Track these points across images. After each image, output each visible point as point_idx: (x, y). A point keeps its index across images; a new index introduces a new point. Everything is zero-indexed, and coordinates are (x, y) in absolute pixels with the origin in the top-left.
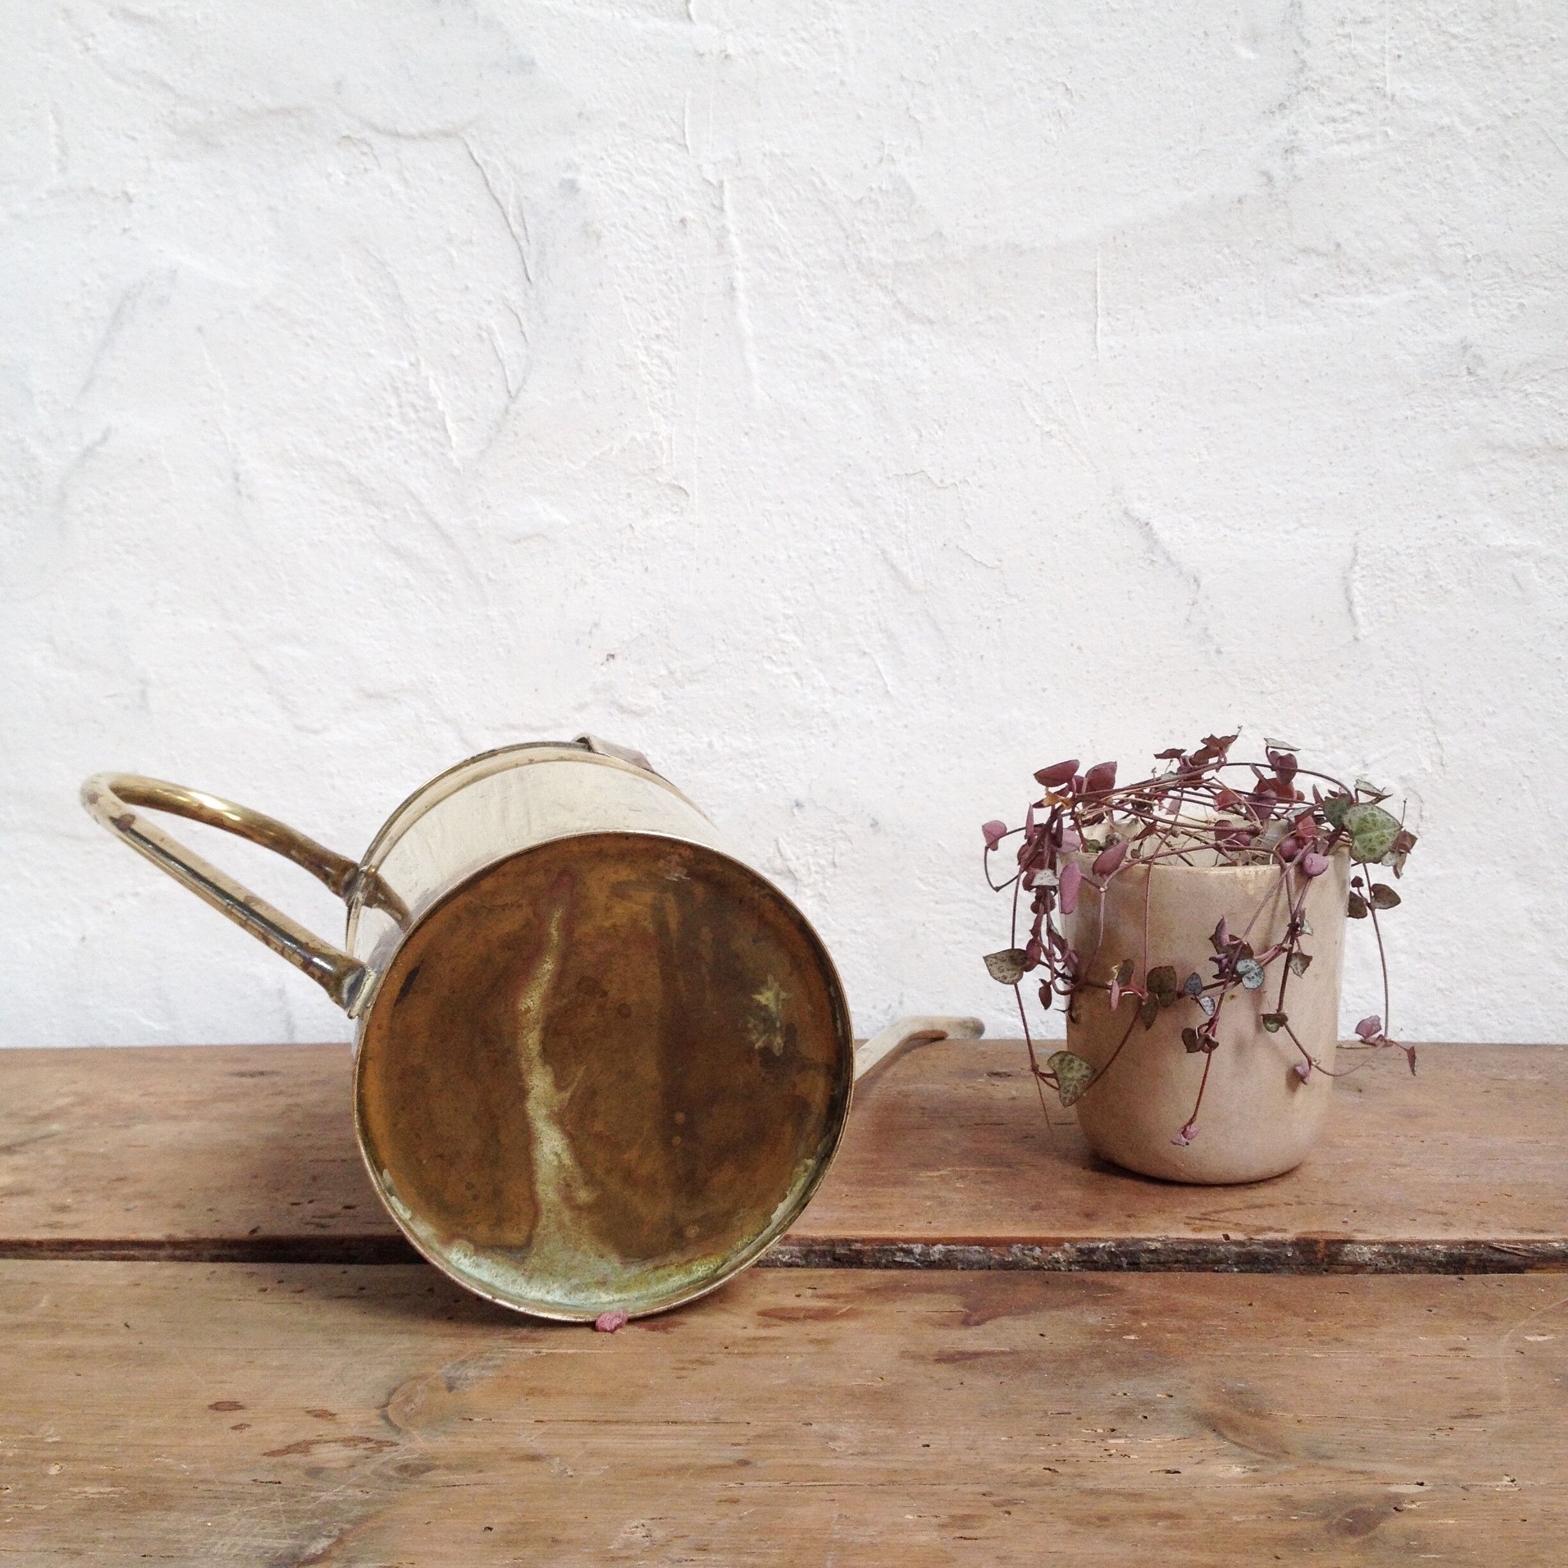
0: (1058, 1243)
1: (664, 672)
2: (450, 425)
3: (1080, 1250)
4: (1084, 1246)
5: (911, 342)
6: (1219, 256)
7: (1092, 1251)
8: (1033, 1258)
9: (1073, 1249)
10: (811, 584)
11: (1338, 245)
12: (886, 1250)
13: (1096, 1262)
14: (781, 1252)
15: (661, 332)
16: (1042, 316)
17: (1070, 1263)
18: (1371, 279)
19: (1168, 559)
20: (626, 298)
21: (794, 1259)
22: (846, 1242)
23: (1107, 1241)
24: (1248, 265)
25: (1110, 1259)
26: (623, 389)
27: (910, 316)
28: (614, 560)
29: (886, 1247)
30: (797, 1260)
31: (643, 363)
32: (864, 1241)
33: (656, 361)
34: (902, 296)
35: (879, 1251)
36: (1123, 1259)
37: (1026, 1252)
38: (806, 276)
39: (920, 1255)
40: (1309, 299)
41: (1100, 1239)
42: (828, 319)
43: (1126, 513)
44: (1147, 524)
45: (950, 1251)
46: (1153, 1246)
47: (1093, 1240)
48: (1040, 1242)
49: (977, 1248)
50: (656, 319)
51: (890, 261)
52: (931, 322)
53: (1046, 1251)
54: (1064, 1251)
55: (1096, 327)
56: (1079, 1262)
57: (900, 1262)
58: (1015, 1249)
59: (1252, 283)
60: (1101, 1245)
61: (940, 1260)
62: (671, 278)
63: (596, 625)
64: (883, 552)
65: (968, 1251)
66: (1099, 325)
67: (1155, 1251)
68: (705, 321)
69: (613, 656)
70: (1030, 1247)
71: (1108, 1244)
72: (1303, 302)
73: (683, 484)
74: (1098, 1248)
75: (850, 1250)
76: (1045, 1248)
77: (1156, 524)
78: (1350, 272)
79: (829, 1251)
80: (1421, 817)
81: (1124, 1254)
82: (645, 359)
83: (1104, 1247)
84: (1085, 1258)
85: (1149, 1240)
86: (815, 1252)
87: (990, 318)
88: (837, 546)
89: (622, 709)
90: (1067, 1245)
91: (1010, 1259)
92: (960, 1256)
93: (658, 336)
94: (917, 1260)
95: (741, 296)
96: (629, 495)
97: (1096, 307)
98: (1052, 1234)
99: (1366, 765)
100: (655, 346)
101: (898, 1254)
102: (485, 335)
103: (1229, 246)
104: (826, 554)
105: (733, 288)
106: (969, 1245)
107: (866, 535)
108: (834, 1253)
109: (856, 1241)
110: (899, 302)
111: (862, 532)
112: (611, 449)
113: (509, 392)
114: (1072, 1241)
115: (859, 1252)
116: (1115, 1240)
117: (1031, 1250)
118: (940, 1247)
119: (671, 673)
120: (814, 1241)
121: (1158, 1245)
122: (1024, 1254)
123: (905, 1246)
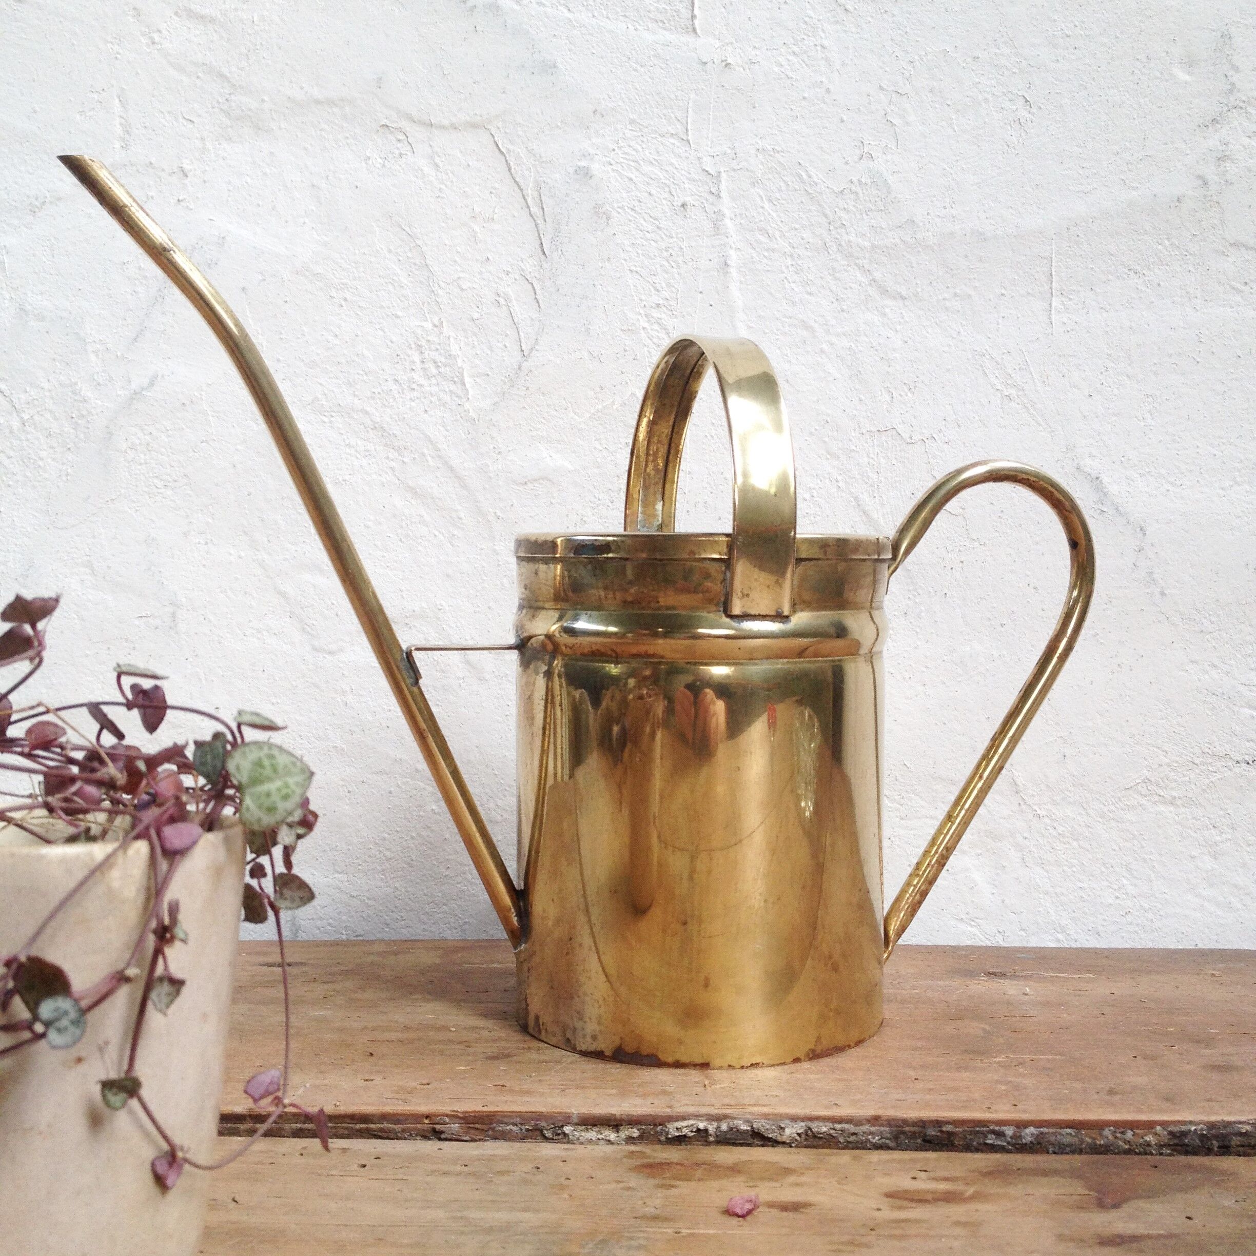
0: (1150, 1125)
2: (467, 380)
3: (1171, 1133)
4: (1175, 1129)
5: (885, 315)
6: (1160, 247)
7: (1184, 1134)
8: (1125, 1141)
9: (1165, 1133)
12: (978, 1132)
13: (1187, 1146)
14: (871, 1133)
15: (661, 302)
16: (1003, 295)
17: (1161, 1146)
19: (1117, 509)
20: (631, 271)
21: (884, 1140)
22: (938, 1123)
23: (1197, 1124)
24: (1186, 256)
25: (1202, 1141)
26: (625, 351)
27: (884, 292)
28: (612, 502)
29: (978, 1129)
30: (888, 1141)
31: (644, 328)
32: (956, 1123)
33: (656, 327)
34: (877, 275)
35: (971, 1133)
36: (1214, 1142)
37: (1119, 1135)
38: (791, 256)
39: (1011, 1138)
40: (1239, 286)
41: (1191, 1122)
42: (810, 294)
44: (1097, 478)
45: (1042, 1133)
46: (1245, 1128)
47: (1183, 1123)
48: (1132, 1125)
49: (1069, 1130)
50: (657, 290)
51: (867, 244)
52: (903, 298)
53: (1138, 1134)
54: (1156, 1134)
55: (1050, 305)
56: (1170, 1145)
57: (991, 1144)
58: (1107, 1132)
59: (1190, 271)
60: (1193, 1128)
61: (1031, 1142)
62: (671, 255)
64: (856, 499)
65: (1060, 1134)
66: (1054, 304)
67: (1246, 1134)
68: (701, 292)
70: (1122, 1130)
71: (1200, 1127)
72: (1234, 288)
74: (1190, 1131)
75: (942, 1132)
76: (1137, 1131)
77: (1105, 479)
79: (920, 1133)
81: (1216, 1137)
82: (646, 325)
83: (1195, 1130)
84: (1176, 1141)
85: (1240, 1123)
86: (904, 1133)
87: (956, 295)
88: (815, 494)
90: (1158, 1128)
91: (1102, 1142)
92: (1052, 1139)
93: (658, 305)
94: (1009, 1143)
95: (733, 271)
97: (1051, 288)
98: (1143, 1117)
100: (656, 314)
101: (990, 1136)
102: (502, 301)
103: (1168, 239)
105: (726, 264)
106: (1061, 1128)
107: (841, 484)
108: (925, 1135)
109: (947, 1123)
110: (874, 280)
111: (837, 481)
112: (613, 403)
113: (522, 351)
114: (1164, 1124)
115: (949, 1134)
116: (1206, 1123)
117: (1123, 1133)
118: (1031, 1130)
120: (905, 1122)
121: (1249, 1128)
122: (1116, 1137)
123: (997, 1128)
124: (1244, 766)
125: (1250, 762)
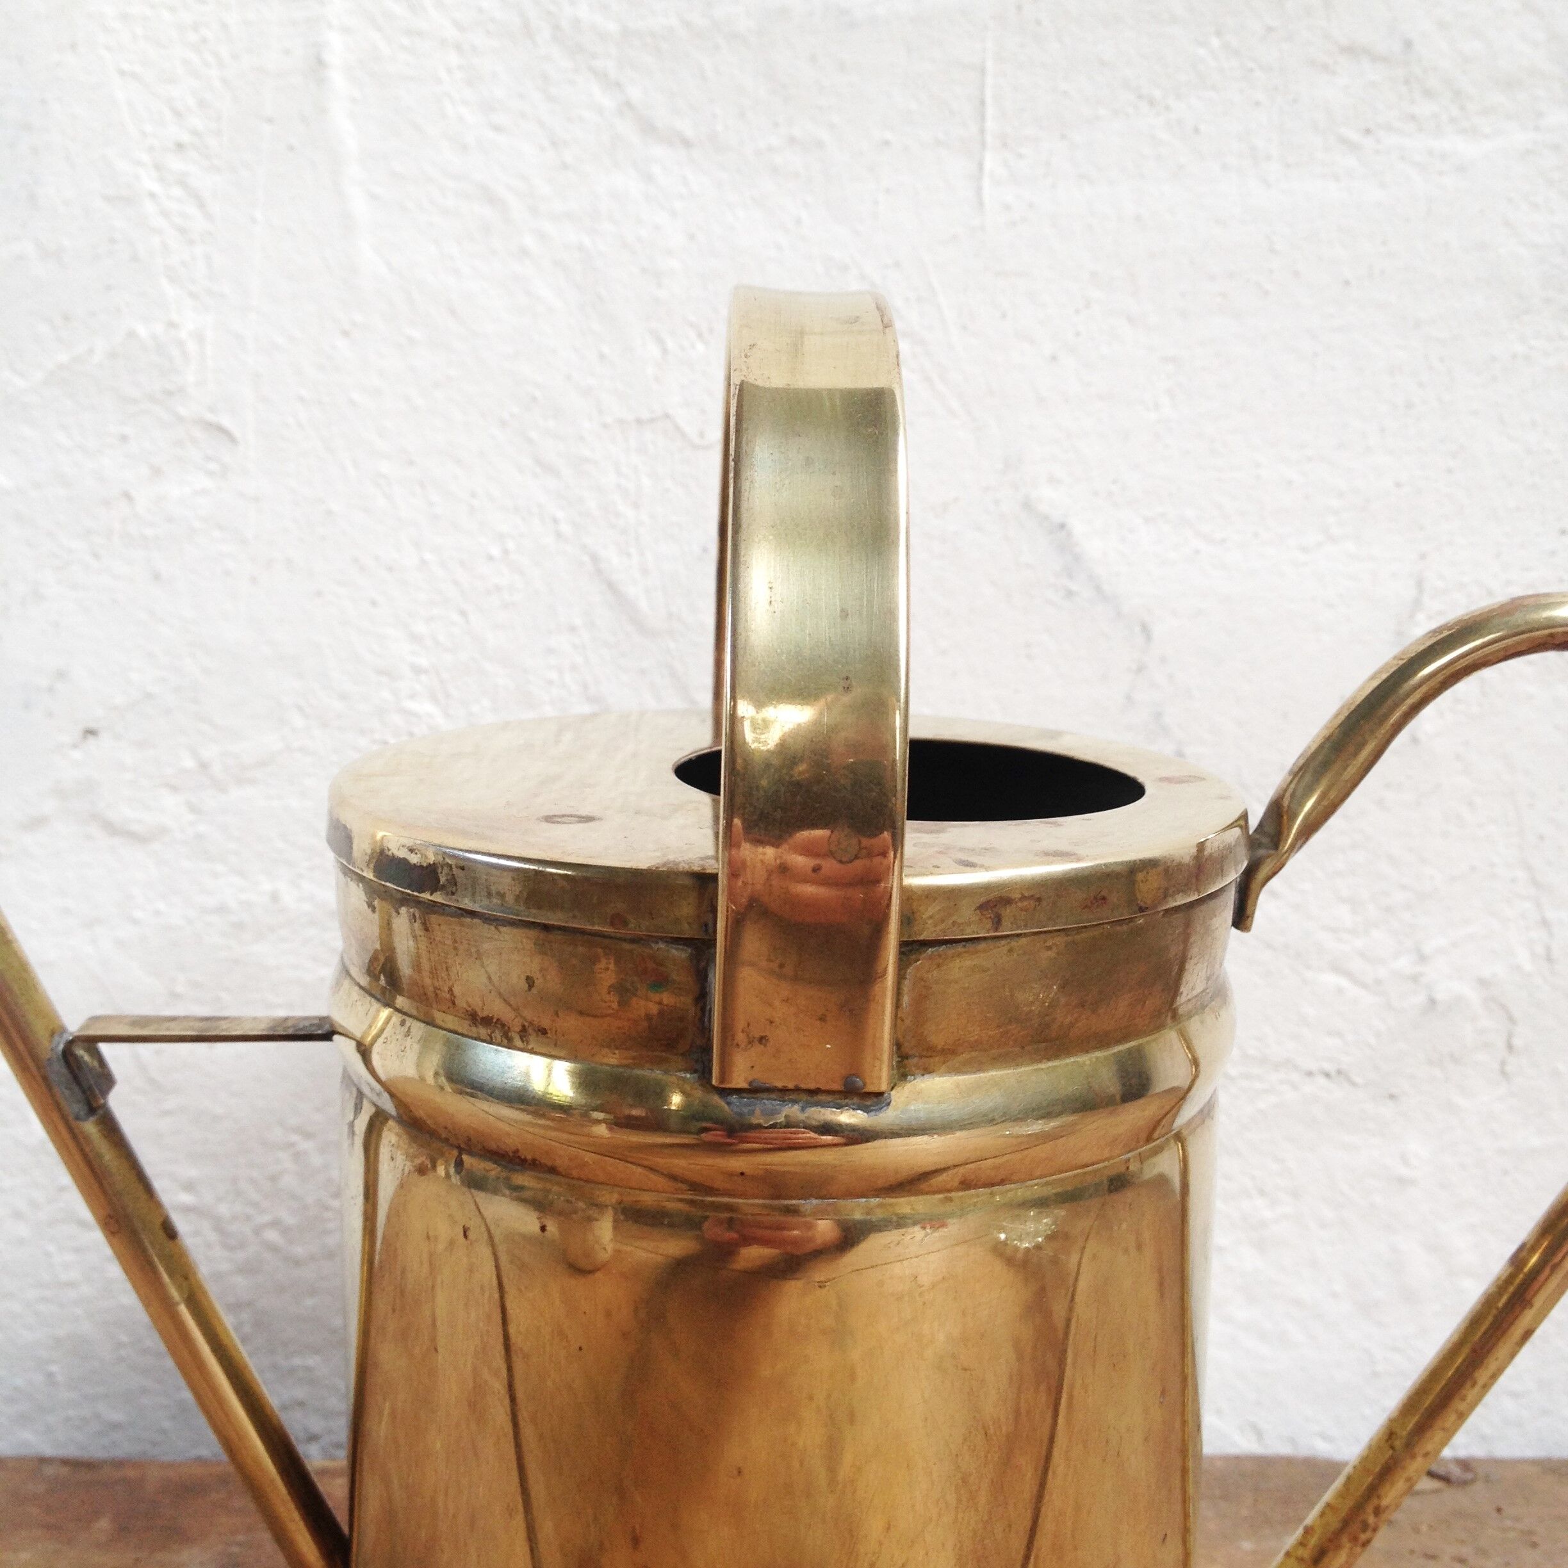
1: (189, 763)
5: (649, 178)
6: (1202, 52)
10: (463, 613)
11: (1408, 44)
15: (186, 138)
16: (887, 143)
18: (1462, 108)
19: (1098, 589)
20: (122, 73)
24: (1252, 70)
26: (112, 241)
27: (648, 128)
28: (96, 556)
31: (152, 195)
33: (177, 191)
34: (635, 94)
38: (458, 48)
40: (1354, 136)
42: (497, 129)
43: (1027, 505)
44: (1062, 526)
50: (178, 114)
51: (612, 27)
52: (687, 143)
55: (981, 166)
59: (1257, 104)
62: (204, 41)
63: (61, 675)
64: (595, 559)
66: (988, 165)
68: (270, 120)
69: (90, 732)
72: (1344, 141)
73: (226, 421)
77: (1078, 527)
78: (1428, 94)
80: (1510, 1047)
82: (156, 187)
87: (792, 140)
88: (511, 545)
89: (112, 829)
93: (180, 146)
95: (337, 79)
96: (124, 438)
97: (982, 132)
99: (1422, 958)
100: (175, 164)
103: (1218, 34)
104: (491, 558)
105: (320, 63)
107: (565, 528)
110: (629, 104)
111: (555, 521)
112: (91, 351)
119: (204, 766)
124: (1322, 1080)
125: (1333, 1073)
